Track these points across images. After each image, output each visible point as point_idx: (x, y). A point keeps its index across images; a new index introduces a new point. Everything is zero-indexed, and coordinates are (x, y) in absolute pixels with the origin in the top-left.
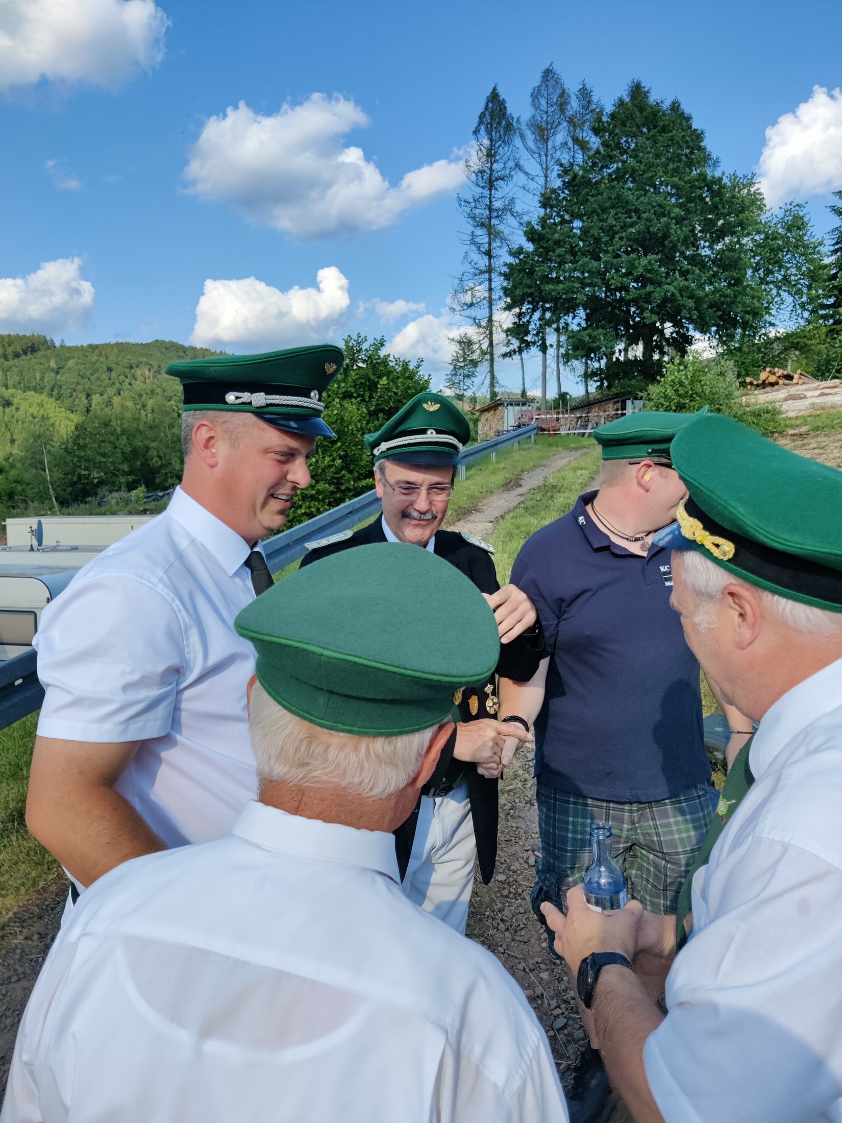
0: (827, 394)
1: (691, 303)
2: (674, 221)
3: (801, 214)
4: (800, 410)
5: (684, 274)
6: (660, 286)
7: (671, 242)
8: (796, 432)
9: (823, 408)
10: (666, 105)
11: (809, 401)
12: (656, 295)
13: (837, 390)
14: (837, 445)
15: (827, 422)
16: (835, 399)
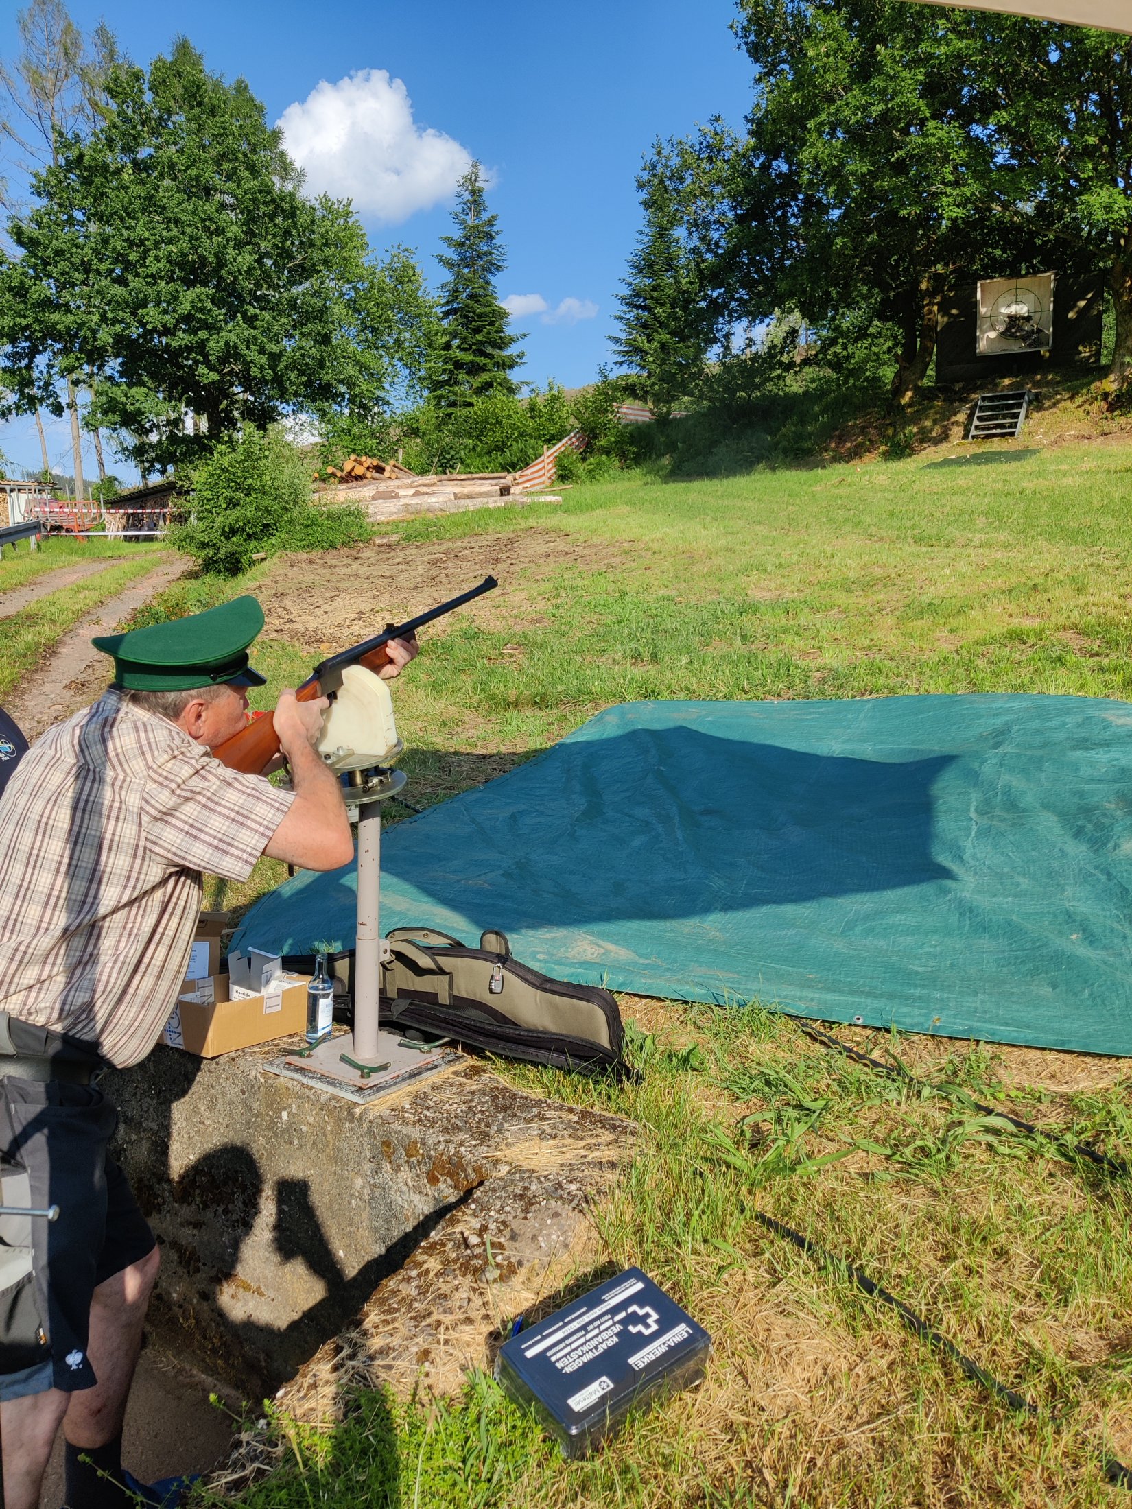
0: (423, 494)
1: (263, 360)
3: (412, 262)
4: (391, 514)
5: (251, 321)
6: (217, 333)
7: (230, 272)
8: (384, 541)
9: (418, 512)
11: (403, 501)
12: (212, 343)
13: (434, 489)
14: (426, 559)
15: (422, 529)
16: (433, 500)
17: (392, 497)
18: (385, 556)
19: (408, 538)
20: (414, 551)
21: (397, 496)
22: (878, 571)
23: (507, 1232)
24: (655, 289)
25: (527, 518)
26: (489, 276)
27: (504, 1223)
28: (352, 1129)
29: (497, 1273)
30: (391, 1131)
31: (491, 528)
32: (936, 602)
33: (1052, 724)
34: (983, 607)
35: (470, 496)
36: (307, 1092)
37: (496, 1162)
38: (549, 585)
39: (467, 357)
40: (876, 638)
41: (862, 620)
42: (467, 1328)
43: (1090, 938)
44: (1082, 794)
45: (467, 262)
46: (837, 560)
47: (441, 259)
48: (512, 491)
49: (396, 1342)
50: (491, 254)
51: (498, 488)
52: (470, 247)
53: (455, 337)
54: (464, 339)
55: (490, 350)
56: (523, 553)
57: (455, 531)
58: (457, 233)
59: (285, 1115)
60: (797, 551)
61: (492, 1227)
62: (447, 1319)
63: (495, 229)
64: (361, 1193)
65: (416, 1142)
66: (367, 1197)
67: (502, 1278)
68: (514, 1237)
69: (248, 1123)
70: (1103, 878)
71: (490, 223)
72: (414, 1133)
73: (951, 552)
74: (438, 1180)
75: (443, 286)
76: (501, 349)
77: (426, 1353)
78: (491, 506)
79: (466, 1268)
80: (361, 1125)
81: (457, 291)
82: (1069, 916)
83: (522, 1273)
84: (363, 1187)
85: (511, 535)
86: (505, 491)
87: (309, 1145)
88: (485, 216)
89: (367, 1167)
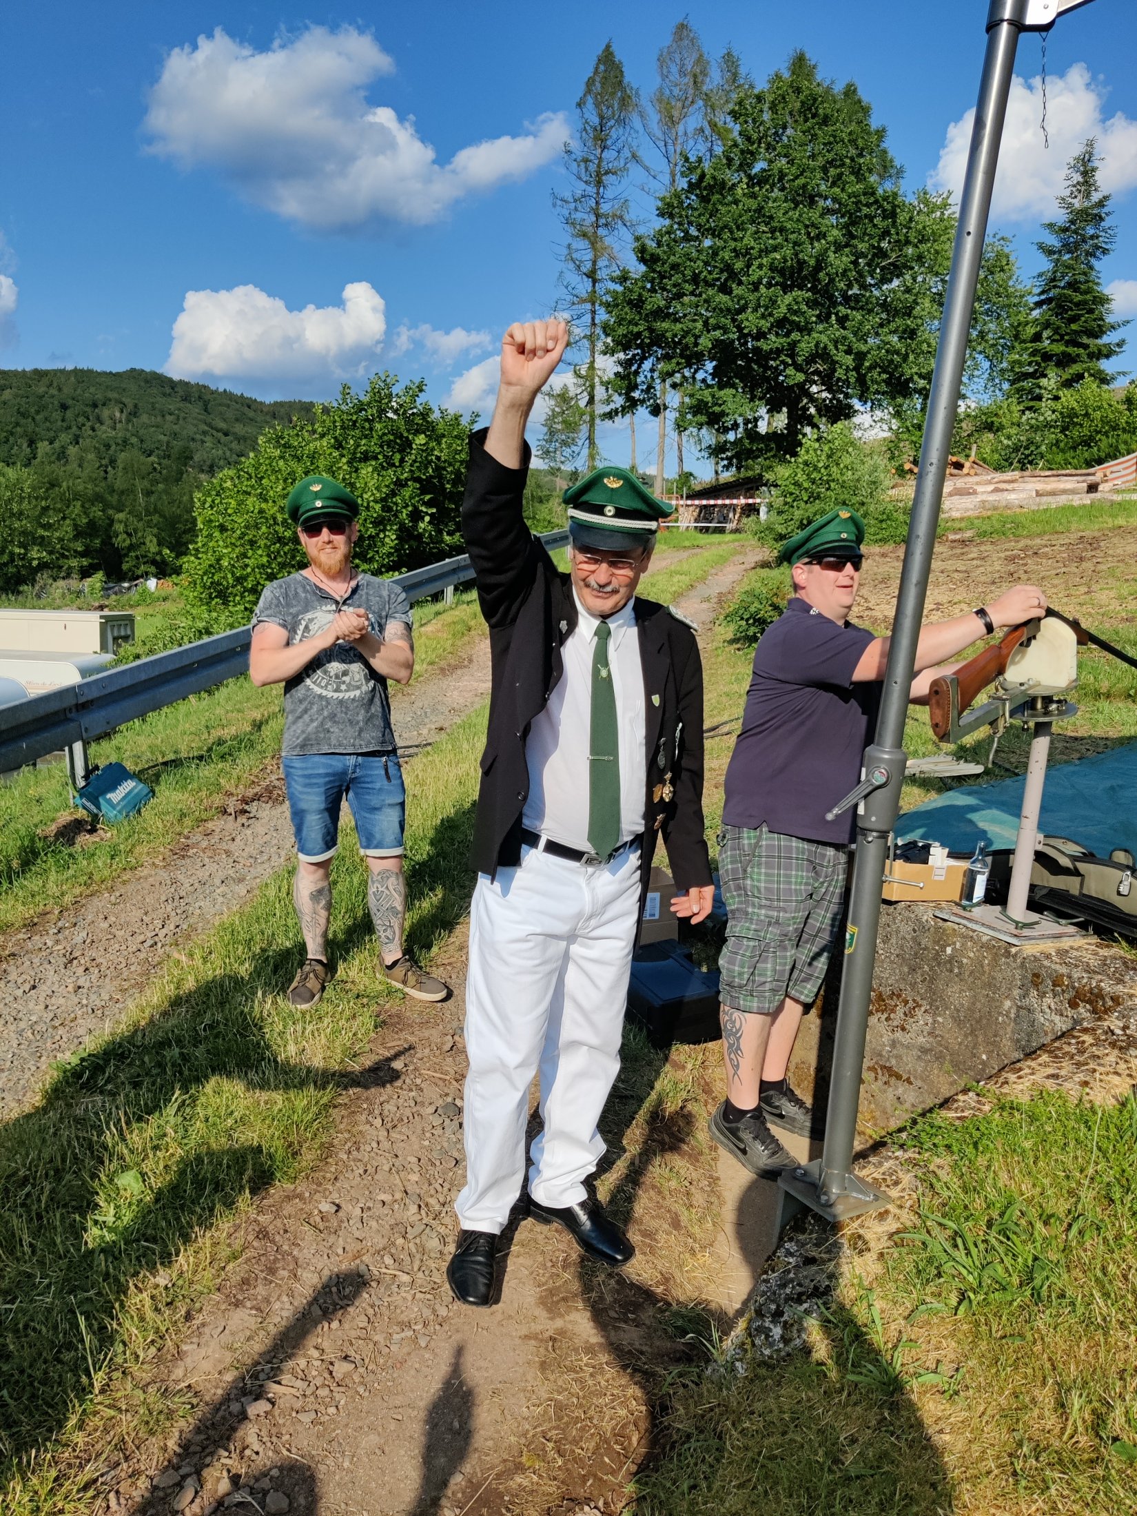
0: (1002, 490)
1: (849, 360)
4: (967, 510)
5: (842, 321)
6: (809, 335)
7: (828, 274)
8: (958, 537)
10: (839, 88)
11: (980, 498)
13: (1015, 485)
14: (1002, 555)
15: (997, 526)
16: (1012, 497)
17: (970, 494)
18: (959, 551)
19: (982, 534)
20: (989, 547)
21: (975, 493)
25: (1114, 516)
26: (1093, 261)
28: (1008, 964)
30: (1042, 966)
31: (1074, 526)
35: (1053, 493)
36: (971, 933)
37: (1130, 996)
39: (1059, 348)
45: (1067, 247)
47: (1041, 247)
48: (1100, 488)
50: (1097, 237)
51: (1085, 485)
52: (1076, 232)
53: (1046, 328)
54: (1056, 330)
55: (1085, 340)
56: (1110, 552)
57: (1035, 528)
58: (1062, 218)
59: (949, 950)
62: (1101, 1069)
63: (1106, 210)
64: (1008, 1012)
65: (1063, 975)
66: (1013, 1016)
69: (916, 954)
71: (1101, 204)
72: (1063, 970)
74: (1078, 1005)
75: (1040, 275)
76: (1098, 337)
77: (1086, 1083)
78: (1076, 503)
80: (1015, 961)
81: (1053, 280)
84: (1010, 1008)
85: (1096, 534)
86: (1092, 488)
87: (967, 973)
88: (1096, 197)
89: (1016, 992)
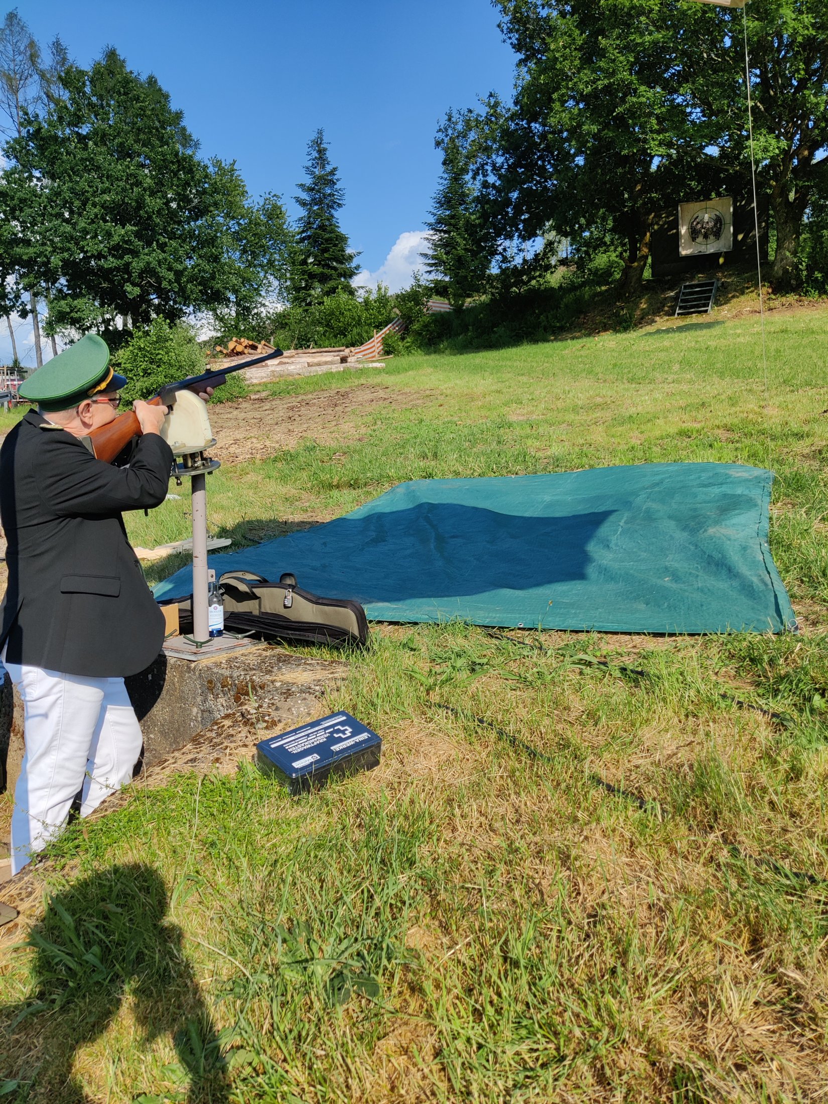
0: (285, 363)
1: (171, 276)
2: (148, 193)
3: (279, 204)
4: (262, 378)
5: (162, 247)
6: (138, 256)
7: (146, 212)
8: (257, 397)
9: (281, 376)
10: (143, 78)
11: (271, 369)
12: (134, 264)
13: (293, 360)
14: (286, 406)
15: (284, 387)
16: (291, 368)
17: (264, 367)
18: (257, 406)
19: (274, 394)
20: (278, 402)
21: (267, 366)
22: (599, 400)
23: (274, 708)
24: (452, 217)
25: (359, 378)
26: (333, 211)
27: (273, 704)
28: (190, 677)
29: (265, 725)
30: (213, 673)
31: (333, 386)
32: (635, 416)
33: (691, 477)
34: (665, 418)
35: (319, 364)
37: (273, 682)
38: (371, 418)
39: (318, 270)
40: (588, 438)
41: (582, 428)
42: (244, 749)
43: (676, 578)
44: (695, 510)
45: (315, 201)
46: (571, 394)
47: (298, 200)
48: (349, 360)
49: (200, 756)
50: (334, 195)
51: (338, 358)
53: (309, 256)
54: (315, 257)
55: (335, 264)
56: (355, 400)
57: (308, 388)
58: (308, 181)
60: (545, 391)
61: (265, 705)
62: (232, 745)
63: (336, 177)
64: (197, 716)
65: (228, 677)
66: (200, 718)
67: (267, 728)
68: (277, 709)
70: (692, 548)
71: (332, 173)
72: (227, 673)
73: (651, 386)
74: (240, 698)
75: (300, 219)
76: (342, 263)
77: (217, 760)
78: (334, 370)
79: (247, 723)
80: (194, 675)
81: (309, 223)
82: (666, 568)
83: (280, 726)
84: (197, 713)
85: (347, 390)
86: (344, 360)
87: (164, 693)
88: (329, 168)
89: (199, 699)
